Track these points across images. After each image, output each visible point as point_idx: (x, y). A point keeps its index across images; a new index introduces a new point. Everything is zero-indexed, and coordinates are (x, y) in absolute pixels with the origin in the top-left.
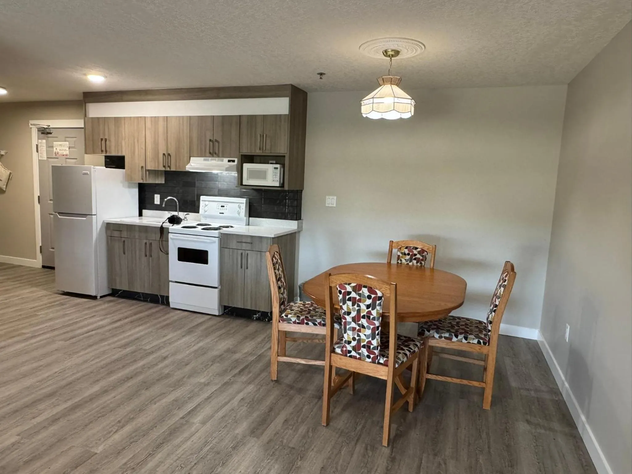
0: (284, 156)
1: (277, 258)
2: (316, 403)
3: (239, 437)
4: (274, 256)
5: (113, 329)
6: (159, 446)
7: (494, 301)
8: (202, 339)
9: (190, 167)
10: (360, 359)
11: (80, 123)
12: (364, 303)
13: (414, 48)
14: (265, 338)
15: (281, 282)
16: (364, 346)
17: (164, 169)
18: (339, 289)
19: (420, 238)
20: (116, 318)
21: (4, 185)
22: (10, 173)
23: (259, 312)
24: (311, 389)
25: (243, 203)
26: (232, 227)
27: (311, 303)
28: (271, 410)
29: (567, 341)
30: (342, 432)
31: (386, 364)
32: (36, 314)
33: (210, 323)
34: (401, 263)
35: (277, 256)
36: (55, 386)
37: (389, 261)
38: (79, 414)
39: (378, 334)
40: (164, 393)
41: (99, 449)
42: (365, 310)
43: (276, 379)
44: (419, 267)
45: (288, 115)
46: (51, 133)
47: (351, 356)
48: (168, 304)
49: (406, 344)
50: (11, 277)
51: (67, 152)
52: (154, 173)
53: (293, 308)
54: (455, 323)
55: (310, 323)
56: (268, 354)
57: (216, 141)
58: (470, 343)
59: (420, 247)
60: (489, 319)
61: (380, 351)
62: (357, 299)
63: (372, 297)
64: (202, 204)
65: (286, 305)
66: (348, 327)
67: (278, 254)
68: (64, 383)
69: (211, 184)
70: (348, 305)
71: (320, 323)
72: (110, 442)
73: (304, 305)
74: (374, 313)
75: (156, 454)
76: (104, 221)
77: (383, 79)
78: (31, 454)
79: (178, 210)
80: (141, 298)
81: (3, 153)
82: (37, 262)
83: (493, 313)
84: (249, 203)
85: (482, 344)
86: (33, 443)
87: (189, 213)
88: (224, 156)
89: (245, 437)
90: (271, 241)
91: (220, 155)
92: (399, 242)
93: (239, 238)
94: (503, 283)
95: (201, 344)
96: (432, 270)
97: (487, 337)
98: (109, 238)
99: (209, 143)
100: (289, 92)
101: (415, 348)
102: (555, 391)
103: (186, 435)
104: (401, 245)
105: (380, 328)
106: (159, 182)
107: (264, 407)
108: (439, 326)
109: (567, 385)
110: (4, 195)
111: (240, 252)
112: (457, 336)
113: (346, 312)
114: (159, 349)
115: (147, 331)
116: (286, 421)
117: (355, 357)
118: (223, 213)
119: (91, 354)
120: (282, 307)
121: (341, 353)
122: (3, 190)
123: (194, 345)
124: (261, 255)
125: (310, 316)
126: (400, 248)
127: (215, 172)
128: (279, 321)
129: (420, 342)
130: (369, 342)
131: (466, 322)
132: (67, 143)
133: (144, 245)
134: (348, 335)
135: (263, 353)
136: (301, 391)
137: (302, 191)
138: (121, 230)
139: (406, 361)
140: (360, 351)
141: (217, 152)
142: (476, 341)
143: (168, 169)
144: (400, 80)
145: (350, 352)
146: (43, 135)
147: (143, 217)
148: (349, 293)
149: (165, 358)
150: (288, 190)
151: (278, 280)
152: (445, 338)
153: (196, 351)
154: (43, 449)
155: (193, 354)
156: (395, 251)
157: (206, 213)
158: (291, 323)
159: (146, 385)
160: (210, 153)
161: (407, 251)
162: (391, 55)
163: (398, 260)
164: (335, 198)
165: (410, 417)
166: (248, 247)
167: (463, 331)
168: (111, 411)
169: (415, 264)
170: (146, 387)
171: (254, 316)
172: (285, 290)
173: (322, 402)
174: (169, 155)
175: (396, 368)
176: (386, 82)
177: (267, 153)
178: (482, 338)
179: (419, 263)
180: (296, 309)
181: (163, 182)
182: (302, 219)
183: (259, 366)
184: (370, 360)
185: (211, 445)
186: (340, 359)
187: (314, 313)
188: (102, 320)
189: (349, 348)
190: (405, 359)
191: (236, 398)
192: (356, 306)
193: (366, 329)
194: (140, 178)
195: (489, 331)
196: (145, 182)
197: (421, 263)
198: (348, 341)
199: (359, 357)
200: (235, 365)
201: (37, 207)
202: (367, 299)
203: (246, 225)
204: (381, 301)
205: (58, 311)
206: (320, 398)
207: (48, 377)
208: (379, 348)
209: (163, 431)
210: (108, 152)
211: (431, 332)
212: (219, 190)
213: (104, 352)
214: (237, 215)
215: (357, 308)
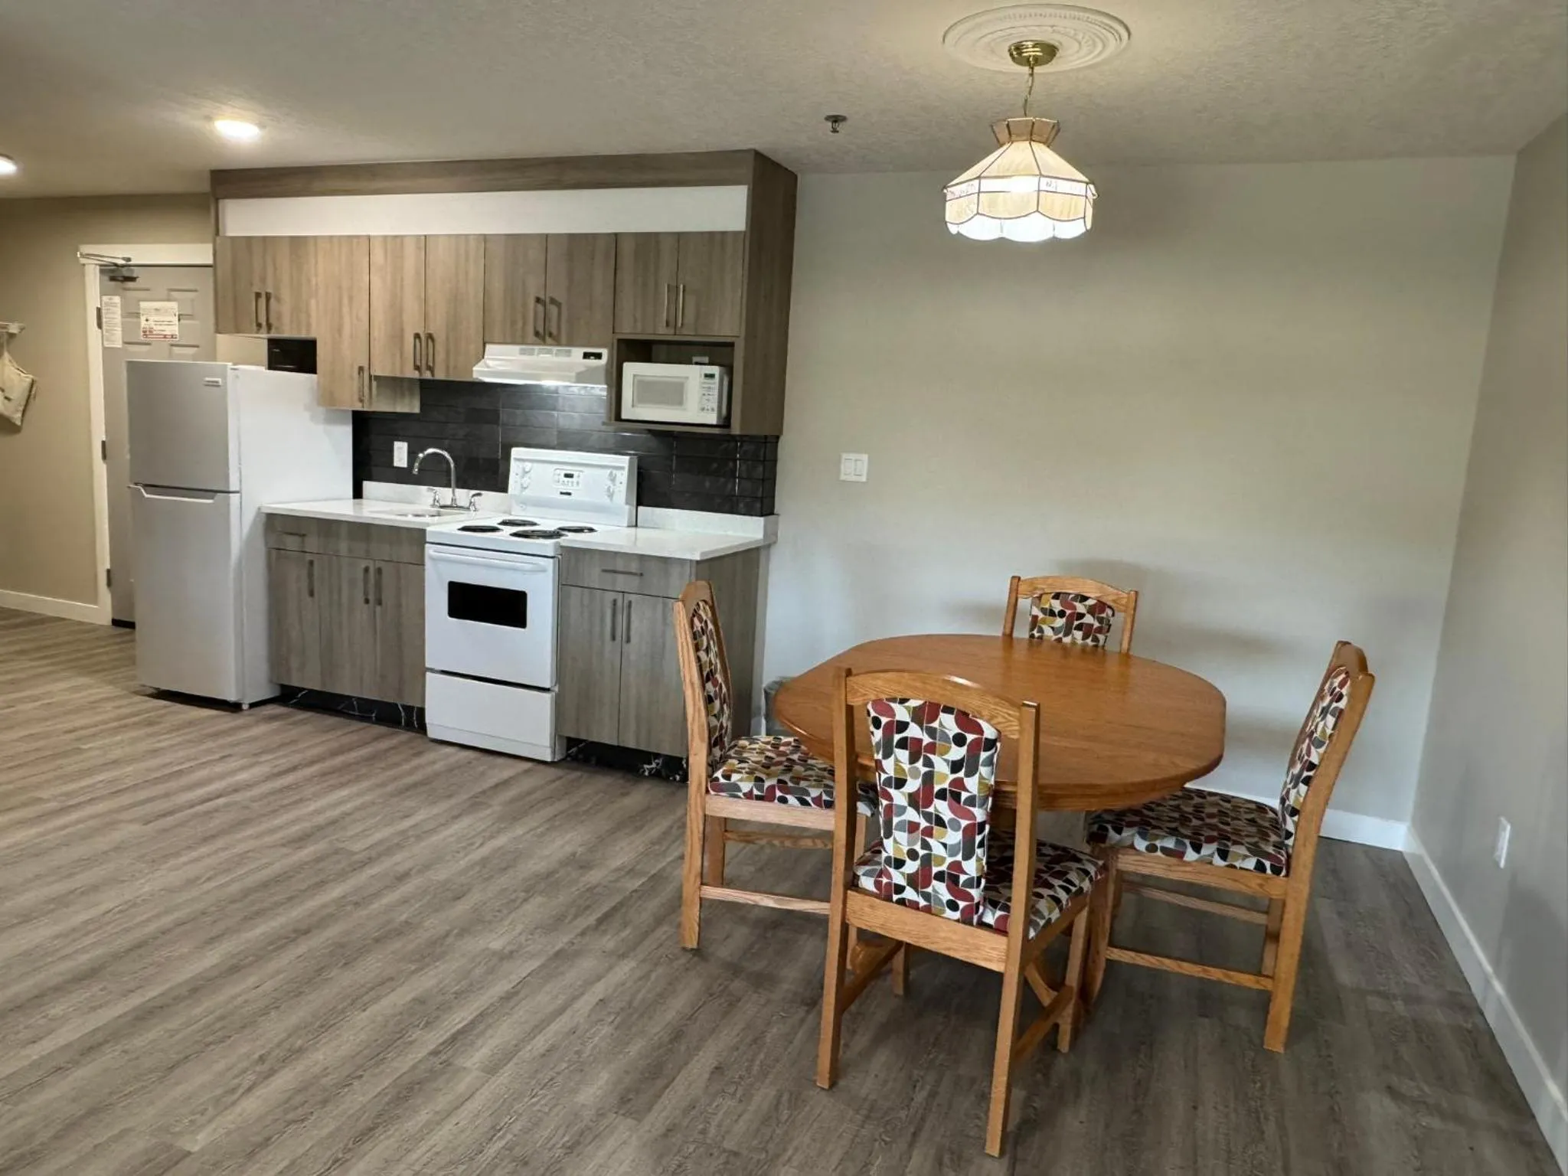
0: (731, 345)
1: (704, 618)
2: (802, 1021)
3: (588, 1114)
4: (695, 613)
5: (273, 793)
6: (366, 1134)
7: (1304, 752)
8: (503, 826)
9: (486, 369)
10: (928, 910)
11: (202, 253)
12: (946, 757)
13: (1098, 37)
14: (671, 827)
15: (715, 683)
16: (940, 877)
17: (416, 375)
18: (873, 714)
19: (1092, 568)
20: (284, 763)
21: (17, 411)
22: (33, 381)
23: (657, 756)
24: (791, 975)
25: (622, 468)
26: (591, 530)
27: (795, 740)
28: (677, 1035)
29: (1502, 864)
30: (871, 1109)
31: (1000, 929)
32: (79, 749)
33: (528, 783)
34: (1041, 638)
35: (705, 614)
36: (99, 951)
37: (1008, 631)
38: (154, 1033)
39: (981, 845)
40: (392, 979)
41: (197, 1142)
42: (946, 777)
43: (695, 946)
44: (1088, 649)
45: (745, 232)
46: (132, 279)
47: (902, 902)
48: (422, 728)
49: (1058, 868)
50: (25, 646)
51: (174, 329)
52: (393, 384)
53: (745, 755)
54: (1190, 810)
55: (791, 799)
56: (676, 873)
57: (553, 301)
58: (1234, 867)
59: (1093, 594)
60: (1287, 803)
61: (986, 888)
62: (924, 743)
63: (968, 741)
64: (515, 467)
65: (727, 747)
66: (896, 820)
67: (707, 608)
68: (124, 942)
69: (539, 417)
70: (897, 760)
71: (818, 801)
72: (230, 1119)
73: (775, 746)
74: (972, 784)
75: (354, 1160)
76: (259, 509)
77: (1008, 126)
78: (12, 1149)
79: (453, 482)
80: (354, 711)
81: (14, 328)
82: (100, 611)
83: (1303, 788)
84: (639, 468)
85: (1269, 871)
86: (20, 1116)
87: (483, 492)
88: (571, 343)
89: (601, 1114)
90: (694, 570)
91: (564, 338)
92: (1036, 578)
93: (610, 561)
94: (1335, 705)
95: (501, 841)
96: (1126, 657)
97: (1283, 852)
98: (274, 552)
99: (535, 307)
100: (747, 170)
101: (1083, 880)
102: (1464, 1004)
103: (442, 1102)
104: (1043, 589)
105: (987, 827)
106: (406, 410)
107: (658, 1026)
108: (1148, 816)
109: (1498, 987)
110: (18, 436)
111: (610, 596)
112: (1197, 848)
113: (891, 777)
114: (389, 851)
115: (359, 802)
116: (718, 1069)
117: (914, 905)
118: (569, 494)
119: (208, 861)
120: (717, 752)
121: (875, 890)
122: (14, 424)
123: (482, 845)
124: (665, 605)
125: (792, 779)
126: (1040, 598)
127: (548, 383)
128: (707, 791)
129: (1095, 864)
130: (957, 866)
131: (1221, 806)
132: (174, 305)
133: (360, 575)
134: (896, 844)
135: (664, 869)
136: (762, 981)
137: (778, 438)
138: (303, 532)
139: (1058, 919)
140: (929, 890)
141: (554, 331)
142: (1251, 863)
143: (427, 375)
144: (1057, 128)
145: (900, 889)
146: (113, 283)
147: (364, 501)
148: (902, 726)
149: (402, 877)
150: (741, 436)
151: (707, 677)
152: (1164, 850)
153: (484, 862)
154: (44, 1136)
155: (477, 868)
156: (1024, 603)
157: (526, 493)
158: (739, 797)
159: (345, 954)
160: (537, 334)
161: (1057, 606)
162: (1031, 59)
163: (1032, 629)
164: (865, 457)
165: (1061, 1066)
166: (632, 583)
167: (1215, 834)
168: (244, 1027)
169: (1079, 641)
170: (344, 961)
171: (646, 766)
172: (725, 706)
173: (820, 1014)
174: (430, 337)
175: (1029, 941)
176: (1018, 135)
177: (688, 334)
178: (1268, 856)
179: (1090, 639)
180: (753, 759)
181: (417, 410)
182: (775, 511)
183: (653, 905)
184: (957, 915)
185: (509, 1136)
186: (872, 907)
187: (803, 769)
188: (243, 768)
189: (898, 878)
190: (1055, 915)
191: (586, 997)
192: (919, 764)
193: (949, 829)
194: (356, 397)
195: (1289, 835)
196: (365, 409)
197: (1095, 639)
198: (896, 860)
199: (925, 906)
200: (588, 903)
201: (100, 469)
202: (953, 745)
203: (629, 526)
204: (993, 751)
205: (134, 741)
206: (813, 1002)
207: (86, 923)
208: (983, 881)
209: (379, 1089)
210: (273, 330)
211: (1124, 834)
212: (561, 433)
213: (242, 858)
214: (606, 500)
215: (924, 770)
